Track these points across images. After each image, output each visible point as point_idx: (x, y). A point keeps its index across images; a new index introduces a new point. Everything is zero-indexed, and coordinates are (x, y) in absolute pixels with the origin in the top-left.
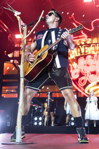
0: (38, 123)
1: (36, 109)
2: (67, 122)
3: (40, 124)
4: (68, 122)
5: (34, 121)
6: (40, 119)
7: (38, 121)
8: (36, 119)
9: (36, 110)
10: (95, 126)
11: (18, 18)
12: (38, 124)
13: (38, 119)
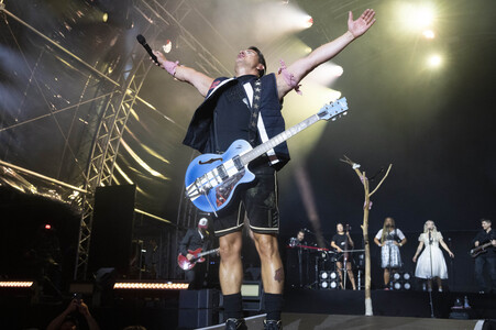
0: (329, 283)
1: (324, 256)
2: (386, 283)
3: (333, 285)
4: (389, 283)
5: (320, 280)
6: (333, 275)
7: (329, 280)
8: (325, 275)
9: (323, 259)
10: (440, 290)
11: (358, 171)
12: (329, 286)
13: (329, 277)
